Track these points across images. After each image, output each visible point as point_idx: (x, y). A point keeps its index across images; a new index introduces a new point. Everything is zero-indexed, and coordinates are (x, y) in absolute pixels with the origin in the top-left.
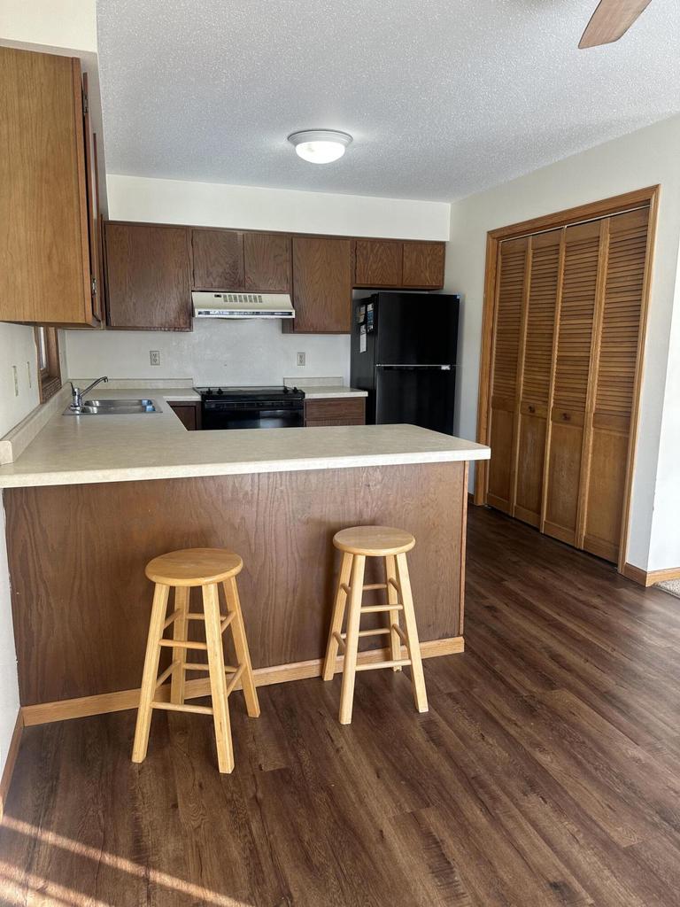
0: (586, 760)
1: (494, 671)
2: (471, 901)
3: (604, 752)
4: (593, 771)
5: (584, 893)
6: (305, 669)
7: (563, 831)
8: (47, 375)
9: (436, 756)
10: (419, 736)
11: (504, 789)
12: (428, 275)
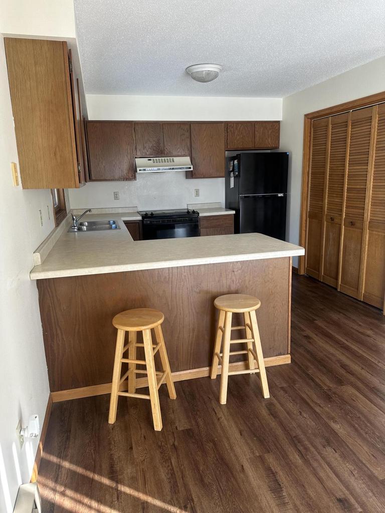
0: (360, 428)
1: (308, 375)
2: (292, 507)
3: (371, 423)
4: (364, 434)
5: (357, 505)
6: (200, 372)
7: (346, 469)
8: (58, 209)
9: (274, 424)
10: (264, 412)
11: (312, 444)
12: (270, 140)
